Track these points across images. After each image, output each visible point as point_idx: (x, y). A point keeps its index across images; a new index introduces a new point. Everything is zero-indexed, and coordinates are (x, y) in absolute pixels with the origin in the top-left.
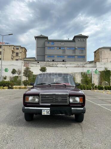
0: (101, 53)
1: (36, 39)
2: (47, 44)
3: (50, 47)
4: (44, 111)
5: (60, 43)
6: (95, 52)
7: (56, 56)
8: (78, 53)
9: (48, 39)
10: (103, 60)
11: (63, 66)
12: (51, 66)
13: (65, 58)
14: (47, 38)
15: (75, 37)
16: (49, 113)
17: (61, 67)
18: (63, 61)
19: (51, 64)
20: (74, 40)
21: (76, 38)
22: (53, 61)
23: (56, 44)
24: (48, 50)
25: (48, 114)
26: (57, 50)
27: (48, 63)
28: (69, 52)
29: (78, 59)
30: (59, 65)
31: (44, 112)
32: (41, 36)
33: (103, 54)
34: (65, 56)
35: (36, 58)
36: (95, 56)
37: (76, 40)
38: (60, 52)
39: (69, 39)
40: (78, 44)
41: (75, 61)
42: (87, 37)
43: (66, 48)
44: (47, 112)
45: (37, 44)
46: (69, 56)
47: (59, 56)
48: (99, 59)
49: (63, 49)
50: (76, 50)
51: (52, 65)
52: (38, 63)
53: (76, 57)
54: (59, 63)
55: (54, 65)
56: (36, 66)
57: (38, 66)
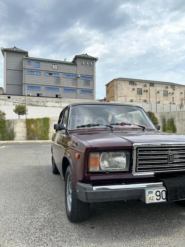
0: (117, 87)
1: (5, 53)
2: (26, 65)
3: (31, 71)
4: (149, 193)
5: (50, 65)
6: (107, 85)
7: (43, 88)
8: (81, 84)
9: (27, 56)
10: (119, 98)
11: (57, 105)
12: (34, 104)
13: (60, 92)
14: (26, 53)
15: (76, 58)
16: (164, 197)
17: (54, 107)
18: (57, 96)
19: (35, 100)
20: (74, 63)
21: (78, 60)
22: (38, 95)
23: (43, 66)
24: (29, 76)
25: (161, 200)
26: (46, 77)
27: (29, 99)
28: (67, 83)
29: (82, 95)
30: (49, 104)
31: (151, 195)
32: (15, 49)
33: (119, 89)
34: (60, 88)
35: (5, 90)
36: (108, 92)
37: (78, 62)
38: (51, 81)
39: (66, 61)
40: (81, 70)
41: (77, 98)
42: (95, 60)
43: (61, 75)
44: (158, 194)
45: (7, 63)
46: (67, 89)
47: (49, 88)
48: (114, 96)
49: (57, 75)
50: (79, 80)
51: (36, 103)
52: (9, 98)
53: (78, 91)
54: (49, 99)
55: (39, 104)
56: (5, 105)
57: (8, 105)
